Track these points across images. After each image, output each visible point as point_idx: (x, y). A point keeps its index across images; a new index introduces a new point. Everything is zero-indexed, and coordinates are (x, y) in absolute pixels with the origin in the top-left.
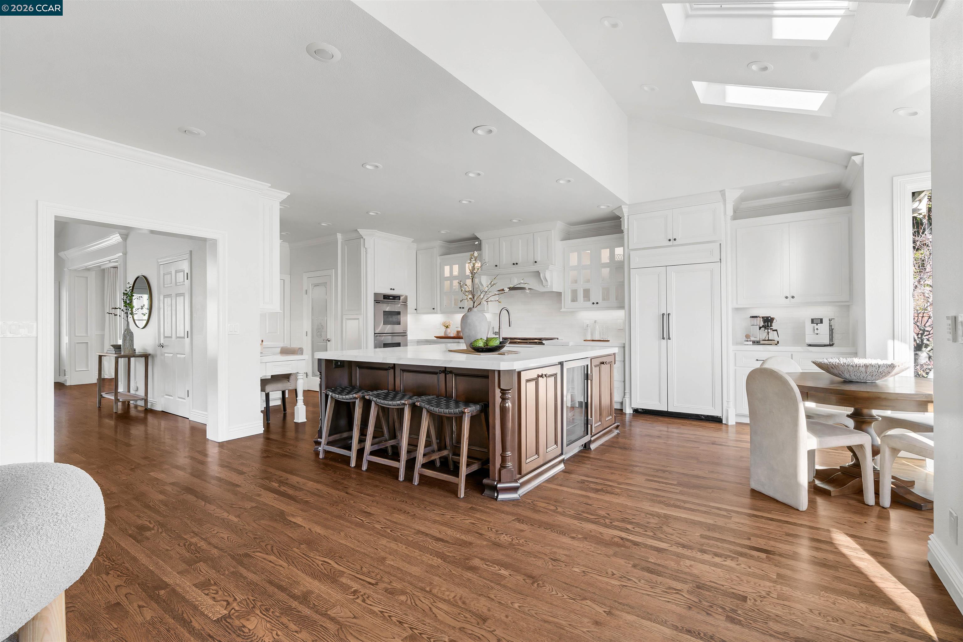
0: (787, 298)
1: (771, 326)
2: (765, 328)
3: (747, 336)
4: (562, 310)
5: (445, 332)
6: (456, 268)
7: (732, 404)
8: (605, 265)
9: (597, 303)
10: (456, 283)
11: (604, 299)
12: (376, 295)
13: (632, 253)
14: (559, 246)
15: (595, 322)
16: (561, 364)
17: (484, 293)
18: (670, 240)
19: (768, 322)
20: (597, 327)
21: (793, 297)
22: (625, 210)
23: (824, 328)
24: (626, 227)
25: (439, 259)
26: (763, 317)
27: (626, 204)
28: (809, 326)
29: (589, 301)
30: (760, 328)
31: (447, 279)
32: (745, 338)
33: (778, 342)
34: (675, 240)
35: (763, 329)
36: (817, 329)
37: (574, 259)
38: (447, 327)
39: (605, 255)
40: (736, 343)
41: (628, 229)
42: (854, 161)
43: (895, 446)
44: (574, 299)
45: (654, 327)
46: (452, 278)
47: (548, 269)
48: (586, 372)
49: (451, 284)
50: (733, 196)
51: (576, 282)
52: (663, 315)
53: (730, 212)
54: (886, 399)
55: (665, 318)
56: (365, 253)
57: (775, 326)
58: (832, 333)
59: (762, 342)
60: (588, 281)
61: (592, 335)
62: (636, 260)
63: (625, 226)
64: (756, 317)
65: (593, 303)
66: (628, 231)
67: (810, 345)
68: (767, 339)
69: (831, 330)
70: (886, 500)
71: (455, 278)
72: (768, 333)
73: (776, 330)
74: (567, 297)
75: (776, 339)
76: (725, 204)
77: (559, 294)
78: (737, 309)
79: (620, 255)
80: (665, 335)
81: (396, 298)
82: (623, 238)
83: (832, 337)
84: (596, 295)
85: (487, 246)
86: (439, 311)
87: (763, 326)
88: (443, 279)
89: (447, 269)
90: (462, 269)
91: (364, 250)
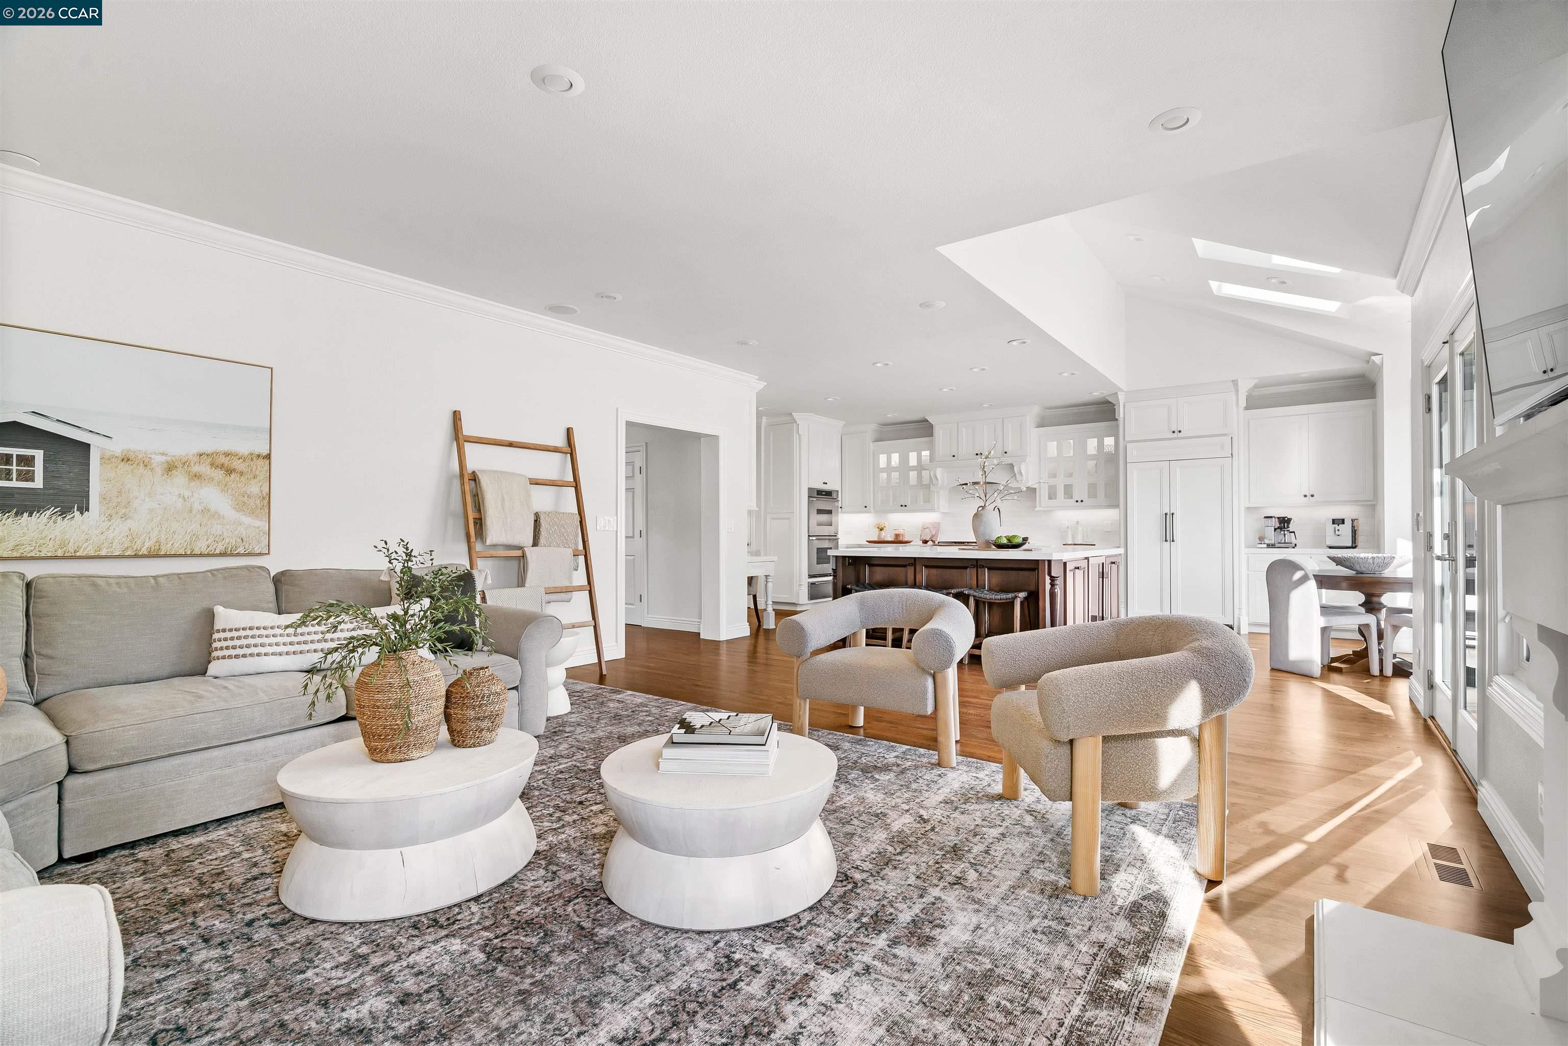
0: (1305, 496)
1: (1288, 527)
2: (1281, 529)
3: (1261, 539)
4: (1037, 509)
5: (879, 536)
6: (895, 458)
7: (1244, 611)
8: (1093, 457)
9: (1082, 501)
10: (895, 475)
11: (1089, 497)
12: (810, 490)
13: (1128, 445)
14: (1034, 433)
15: (1077, 523)
16: (1087, 559)
17: (998, 491)
18: (1174, 432)
19: (1284, 523)
20: (1080, 529)
21: (1312, 496)
22: (1121, 397)
23: (1346, 529)
24: (1122, 415)
25: (872, 446)
26: (1278, 518)
27: (1122, 390)
28: (1330, 527)
29: (1072, 498)
30: (1275, 530)
31: (883, 470)
32: (1258, 541)
33: (1296, 545)
34: (1180, 432)
35: (1278, 530)
36: (1338, 530)
37: (1052, 448)
38: (881, 530)
39: (1092, 444)
40: (1248, 546)
41: (1124, 418)
42: (1374, 362)
43: (1395, 623)
44: (1052, 496)
45: (1155, 528)
46: (889, 469)
47: (1024, 461)
48: (1101, 570)
49: (889, 476)
50: (1245, 386)
51: (1055, 476)
52: (1166, 514)
53: (1243, 403)
54: (1386, 583)
55: (1168, 519)
56: (798, 440)
57: (1292, 527)
58: (1355, 534)
59: (1277, 545)
60: (1071, 475)
61: (1073, 538)
62: (1133, 452)
63: (1120, 414)
64: (1271, 517)
65: (1077, 501)
66: (1124, 421)
67: (1331, 548)
68: (1283, 541)
69: (1354, 532)
70: (1389, 671)
71: (895, 469)
72: (1285, 535)
73: (1294, 532)
74: (1043, 493)
75: (1294, 541)
76: (1237, 395)
77: (1032, 491)
78: (1248, 509)
79: (1110, 446)
80: (1168, 536)
81: (829, 494)
82: (1118, 426)
83: (1355, 539)
84: (1080, 492)
85: (941, 431)
86: (872, 509)
87: (1278, 528)
88: (877, 470)
89: (883, 459)
90: (904, 459)
91: (798, 437)
